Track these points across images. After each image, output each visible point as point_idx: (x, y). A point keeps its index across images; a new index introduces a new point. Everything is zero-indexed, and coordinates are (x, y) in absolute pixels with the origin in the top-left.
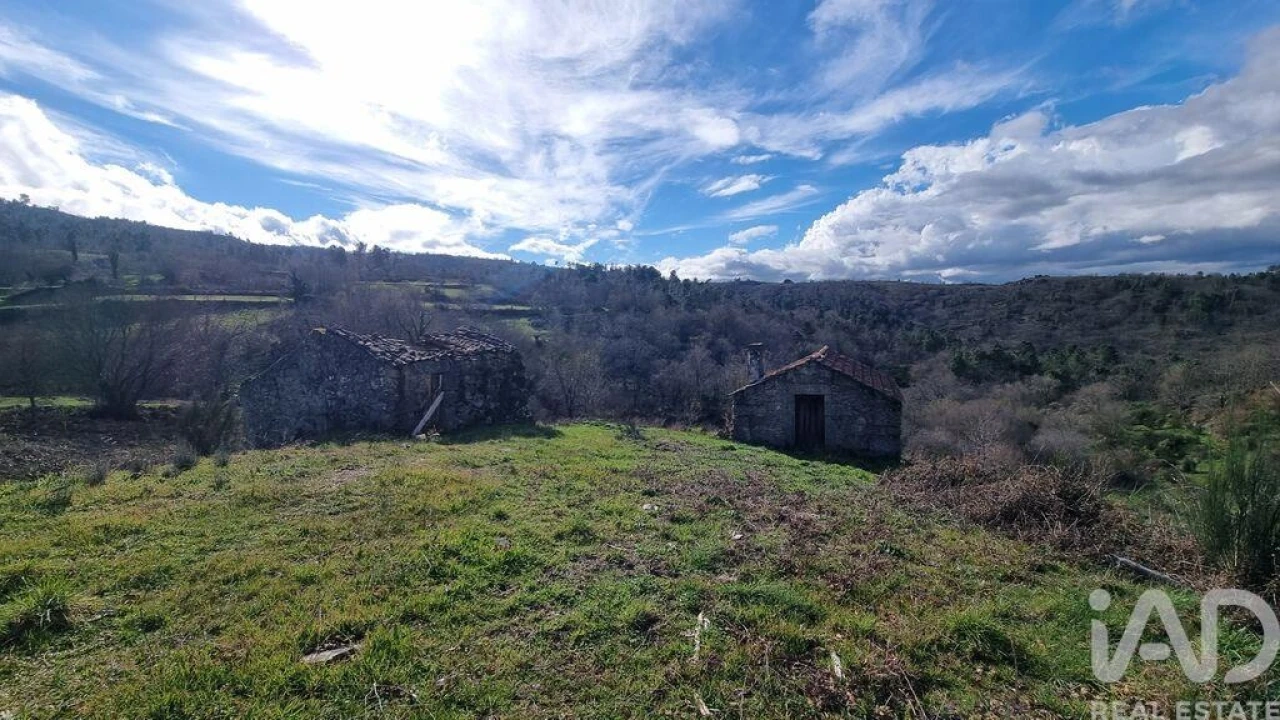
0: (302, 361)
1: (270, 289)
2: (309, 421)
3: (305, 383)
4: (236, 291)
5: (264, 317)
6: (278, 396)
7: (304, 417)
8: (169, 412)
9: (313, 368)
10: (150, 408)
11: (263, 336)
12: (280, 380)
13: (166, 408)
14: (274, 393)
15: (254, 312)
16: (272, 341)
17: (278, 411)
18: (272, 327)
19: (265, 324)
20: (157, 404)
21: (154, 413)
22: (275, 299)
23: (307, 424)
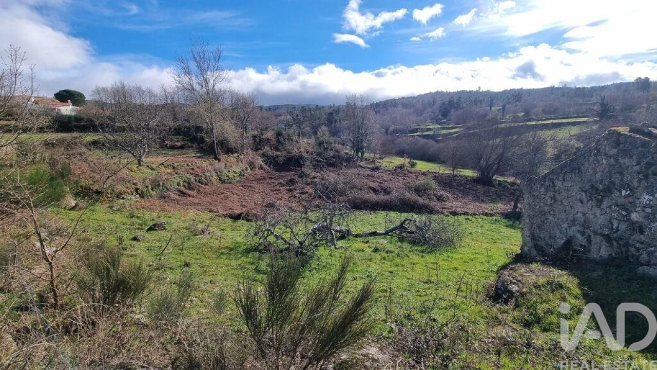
0: (586, 165)
1: (582, 113)
2: (583, 234)
3: (585, 192)
4: (561, 117)
5: (575, 130)
6: (554, 198)
7: (578, 227)
8: (507, 184)
9: (598, 176)
10: (499, 181)
11: (571, 143)
12: (558, 183)
13: (506, 182)
14: (550, 194)
15: (569, 127)
16: (576, 146)
17: (552, 212)
18: (579, 137)
19: (575, 135)
20: (501, 179)
21: (500, 184)
22: (585, 119)
23: (579, 236)
